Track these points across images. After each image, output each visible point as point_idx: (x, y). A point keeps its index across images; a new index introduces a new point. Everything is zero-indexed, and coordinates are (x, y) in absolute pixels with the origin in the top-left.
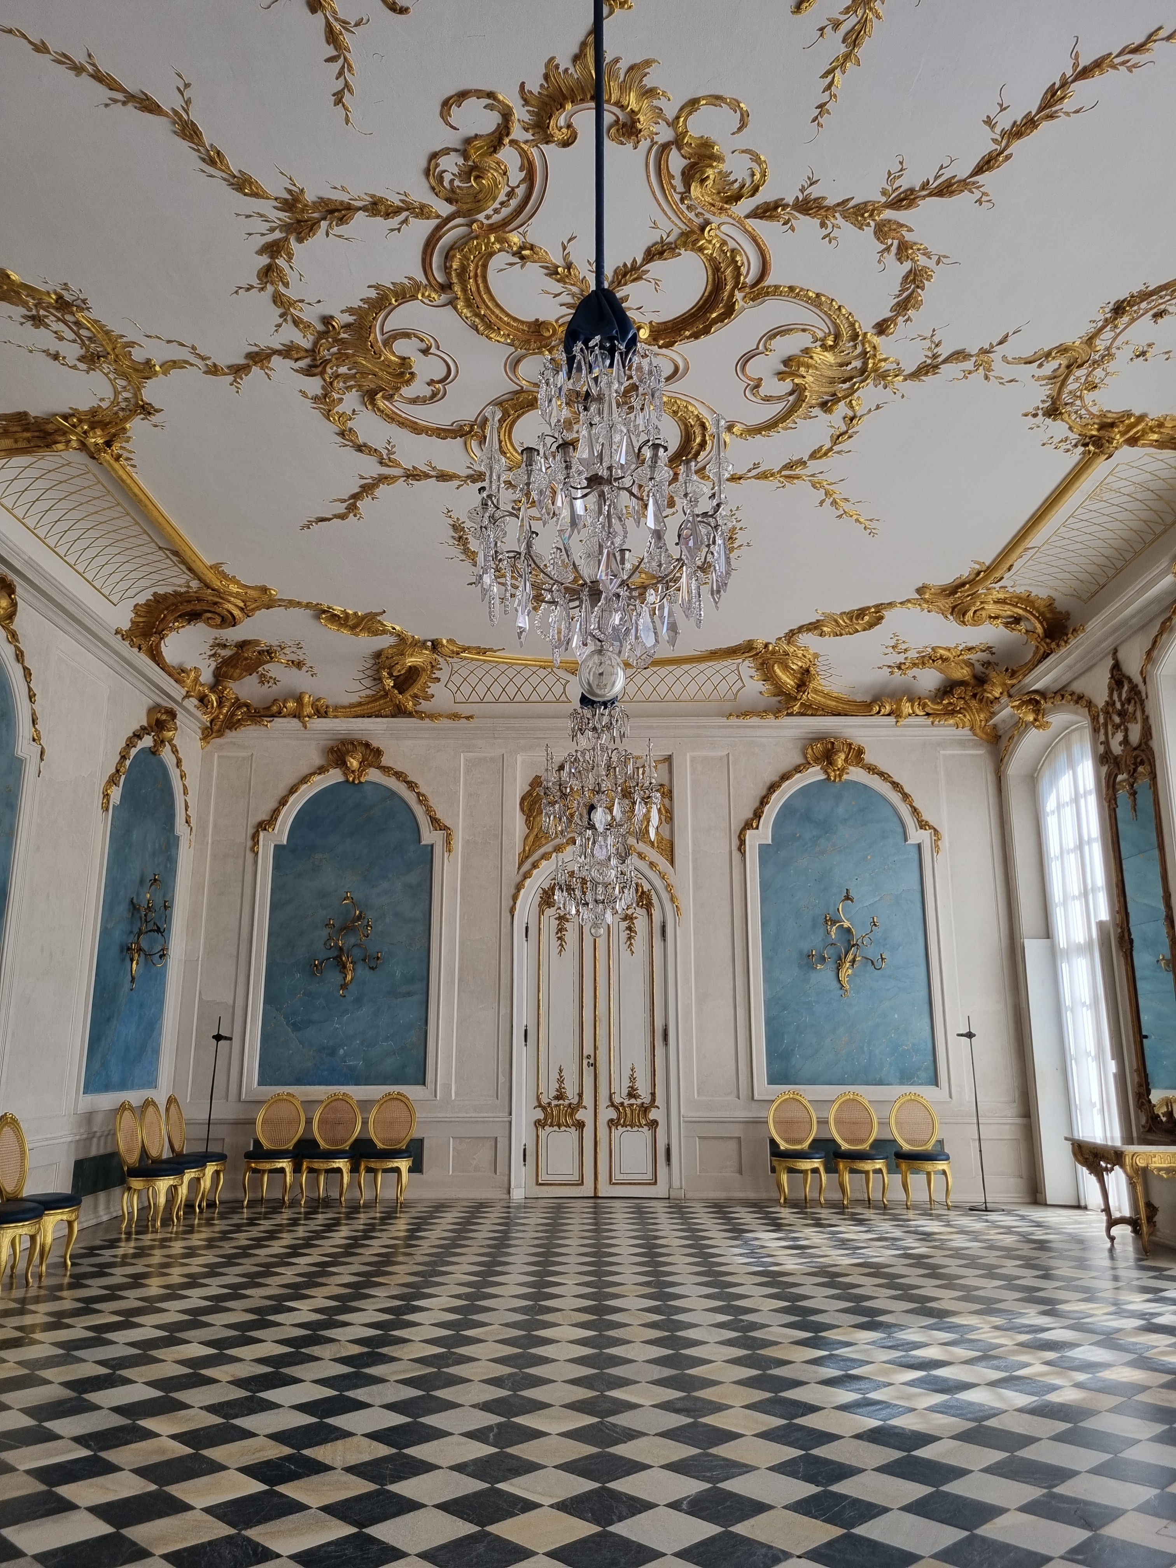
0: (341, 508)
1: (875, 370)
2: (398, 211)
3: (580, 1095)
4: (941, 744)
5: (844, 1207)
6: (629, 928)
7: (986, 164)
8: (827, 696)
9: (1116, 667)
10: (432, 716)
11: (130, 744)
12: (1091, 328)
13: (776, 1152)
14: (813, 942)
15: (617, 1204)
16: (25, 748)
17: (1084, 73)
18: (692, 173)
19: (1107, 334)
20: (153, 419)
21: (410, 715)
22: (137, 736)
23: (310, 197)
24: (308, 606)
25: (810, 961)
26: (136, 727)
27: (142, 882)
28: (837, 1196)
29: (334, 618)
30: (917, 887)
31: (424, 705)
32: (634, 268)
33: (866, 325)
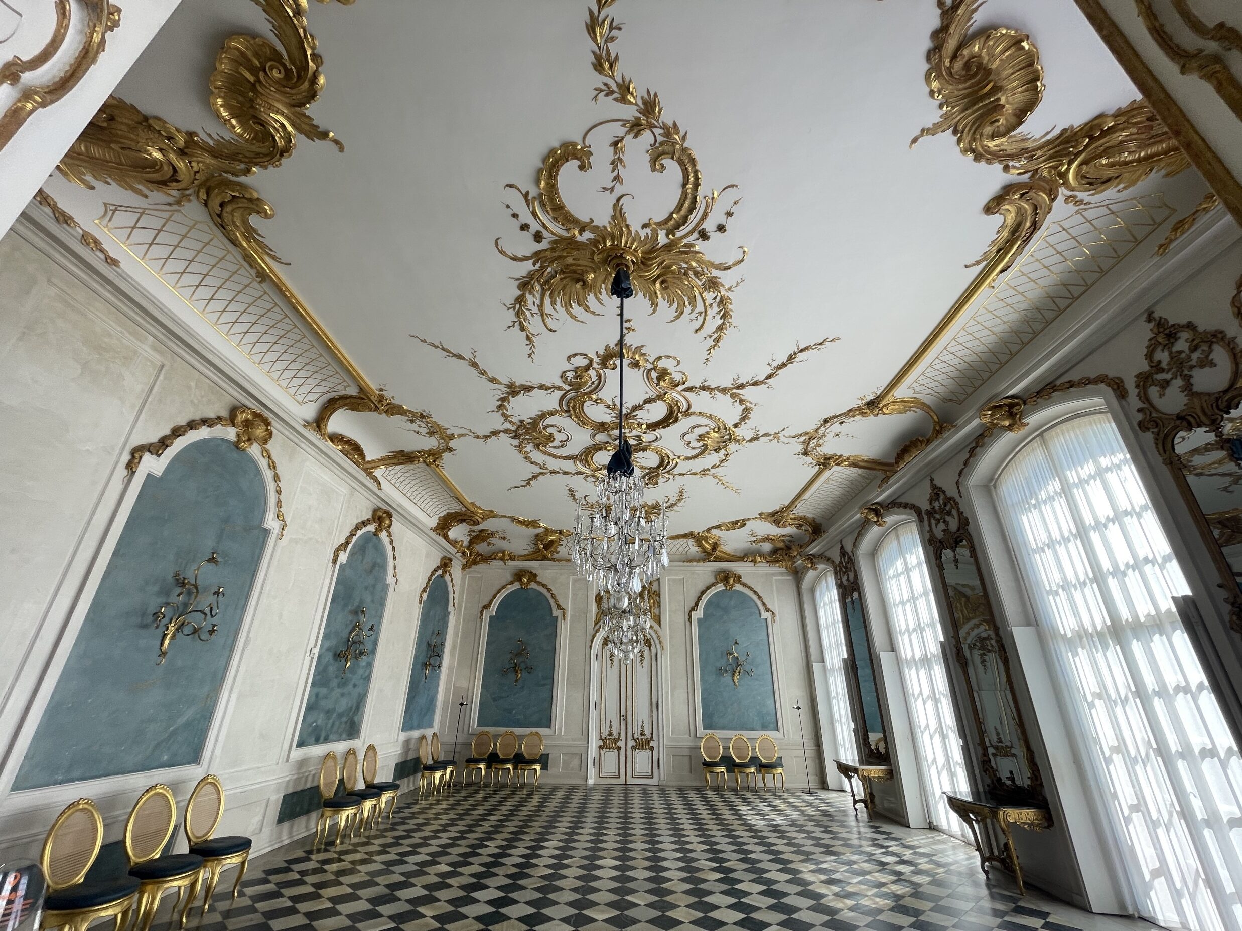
0: (524, 483)
1: (735, 439)
2: (550, 388)
3: (619, 734)
4: (773, 575)
5: (738, 791)
6: (641, 656)
7: (770, 376)
8: (725, 553)
9: (842, 548)
10: (559, 561)
11: (433, 574)
12: (816, 427)
13: (705, 764)
14: (722, 663)
15: (636, 788)
16: (390, 580)
17: (802, 351)
18: (659, 379)
19: (823, 429)
20: (454, 453)
21: (549, 560)
22: (436, 570)
23: (517, 384)
24: (509, 517)
25: (720, 671)
26: (435, 566)
27: (433, 633)
28: (735, 784)
29: (519, 522)
30: (766, 638)
31: (556, 556)
32: (640, 406)
33: (730, 424)
